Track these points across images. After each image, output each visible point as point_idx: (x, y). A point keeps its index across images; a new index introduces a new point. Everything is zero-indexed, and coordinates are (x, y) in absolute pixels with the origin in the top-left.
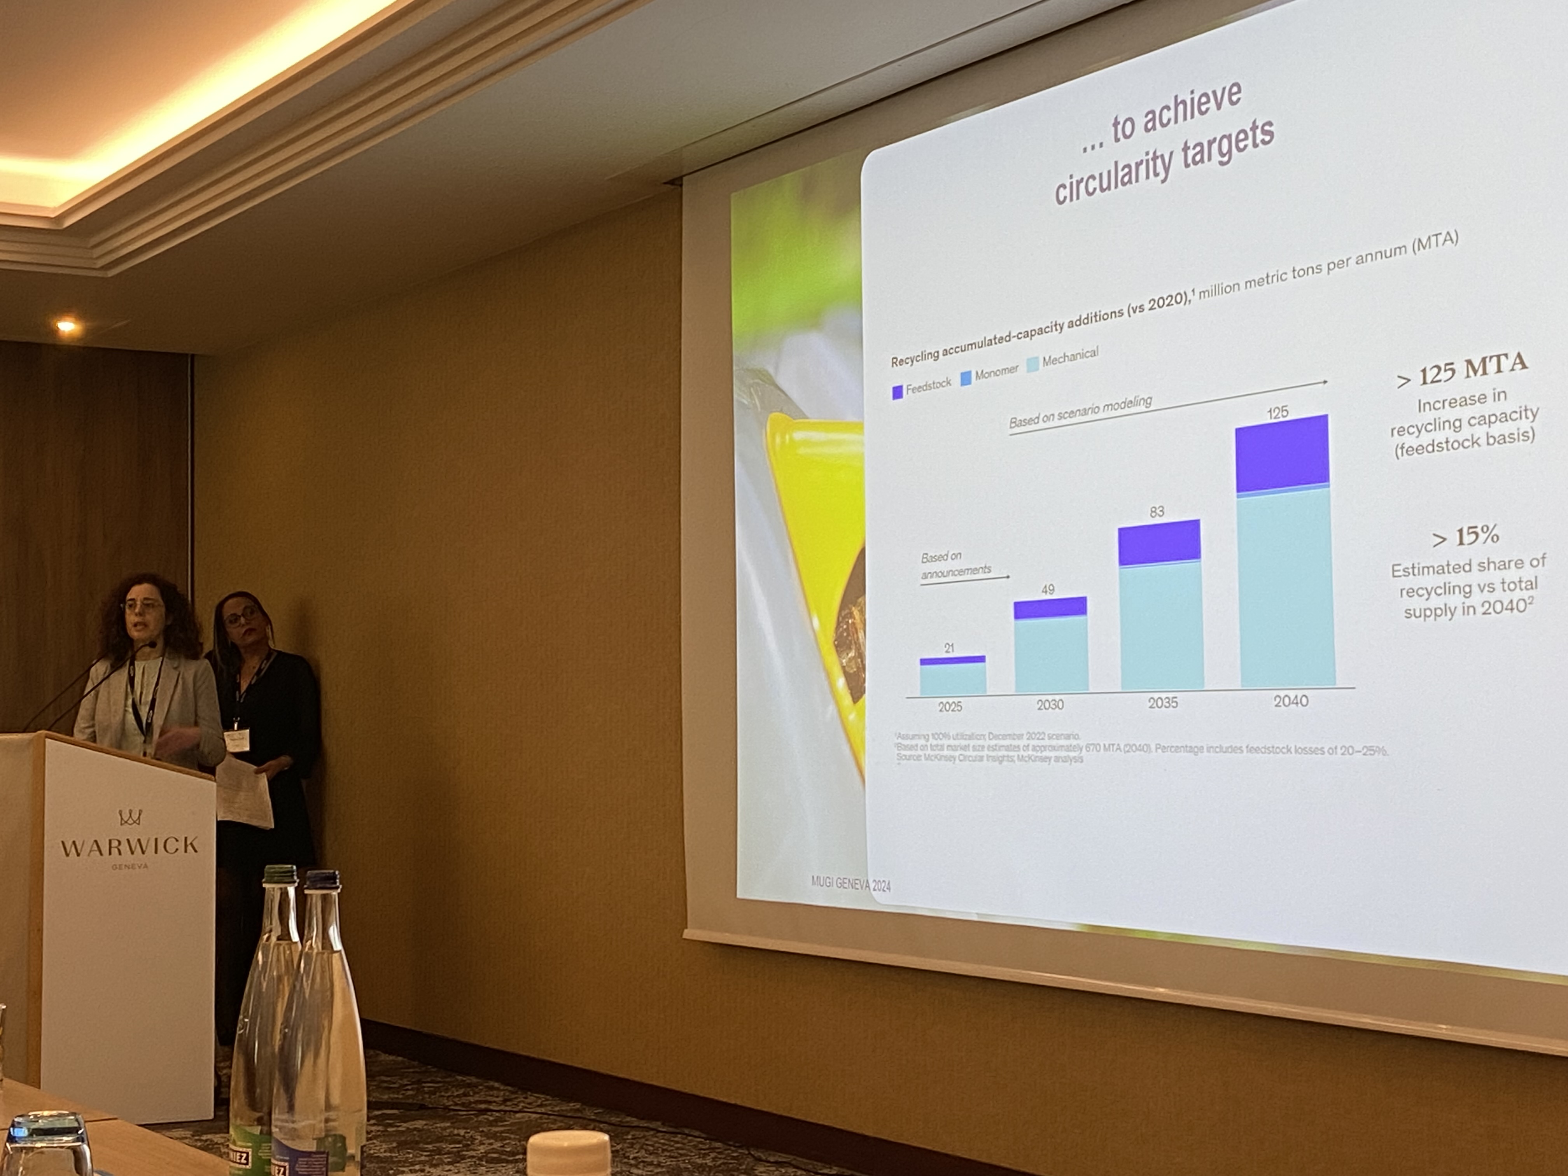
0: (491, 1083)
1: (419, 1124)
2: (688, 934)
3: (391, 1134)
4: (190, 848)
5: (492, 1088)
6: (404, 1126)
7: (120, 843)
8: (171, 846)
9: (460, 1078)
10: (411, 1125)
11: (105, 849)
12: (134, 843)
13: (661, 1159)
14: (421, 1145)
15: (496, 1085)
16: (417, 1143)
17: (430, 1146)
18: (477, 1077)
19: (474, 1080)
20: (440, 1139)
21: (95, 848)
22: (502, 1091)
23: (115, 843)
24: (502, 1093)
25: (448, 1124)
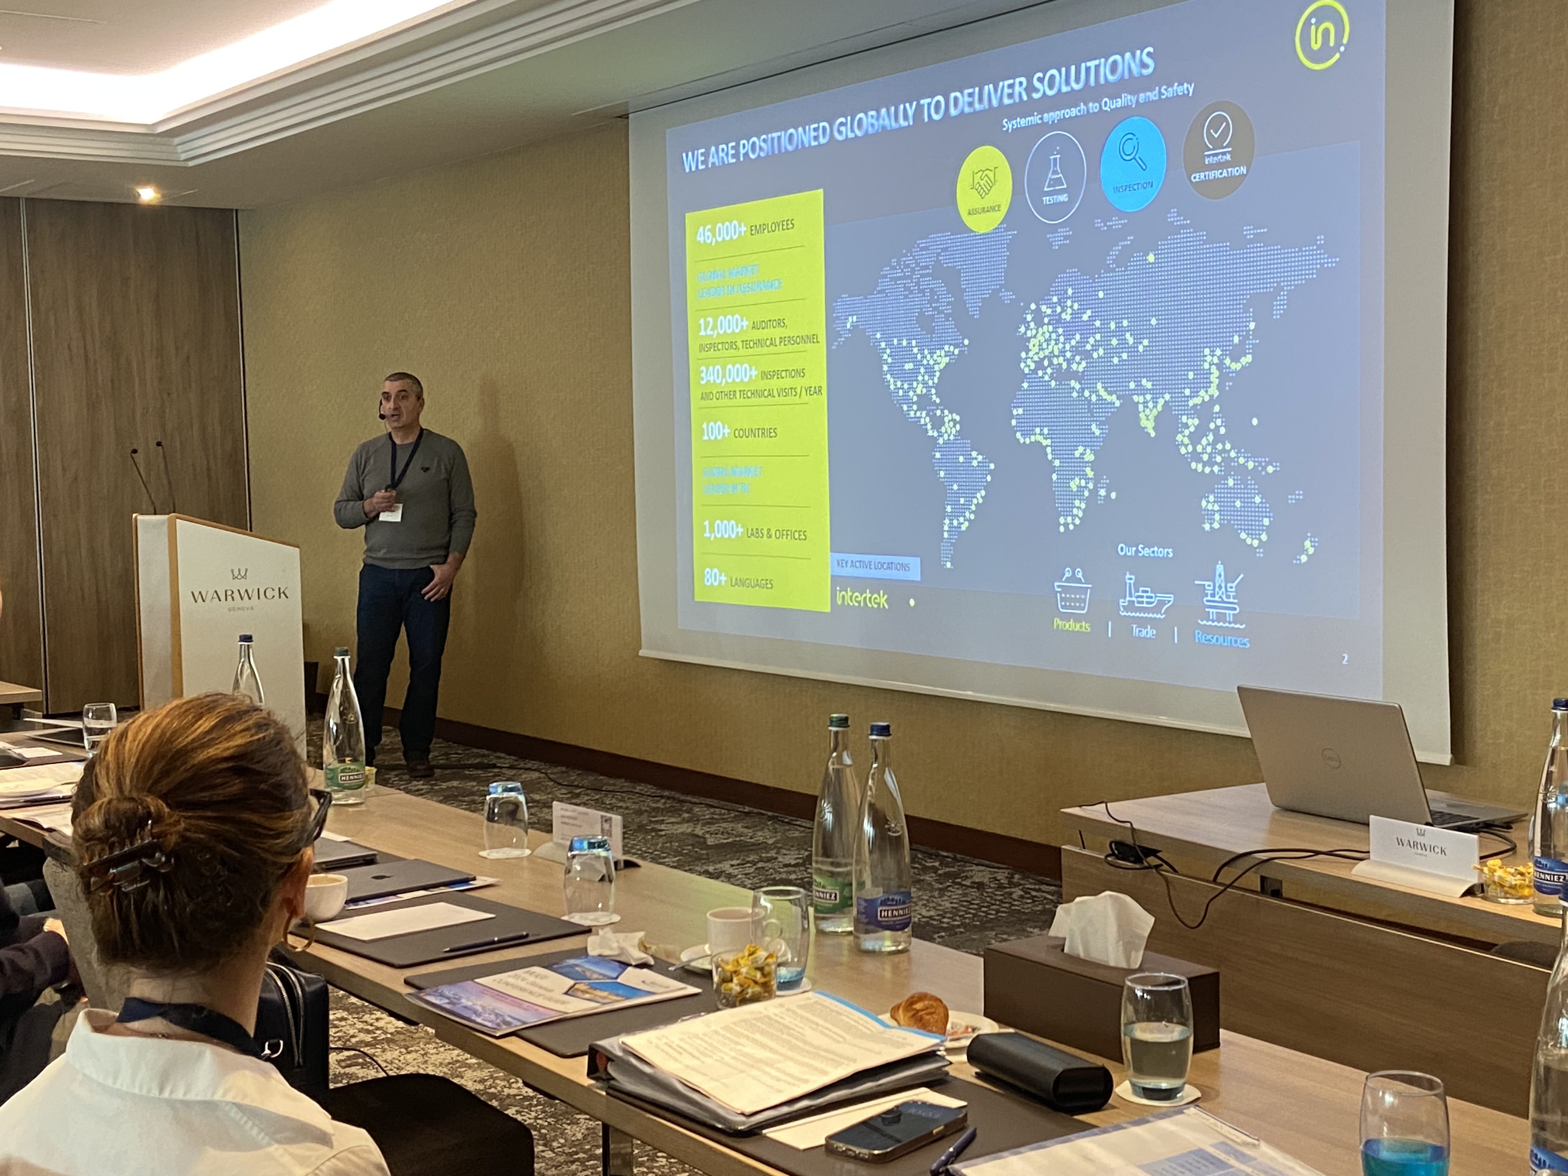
0: (498, 754)
1: (455, 783)
2: (642, 653)
3: (437, 791)
4: (282, 595)
5: (499, 758)
6: (444, 785)
7: (233, 592)
8: (269, 593)
9: (475, 750)
10: (450, 784)
11: (223, 597)
12: (242, 592)
13: (629, 805)
14: (460, 798)
15: (503, 755)
16: (456, 796)
17: (466, 799)
18: (488, 750)
19: (486, 752)
20: (473, 793)
21: (215, 596)
22: (509, 760)
23: (229, 593)
24: (507, 761)
25: (475, 784)
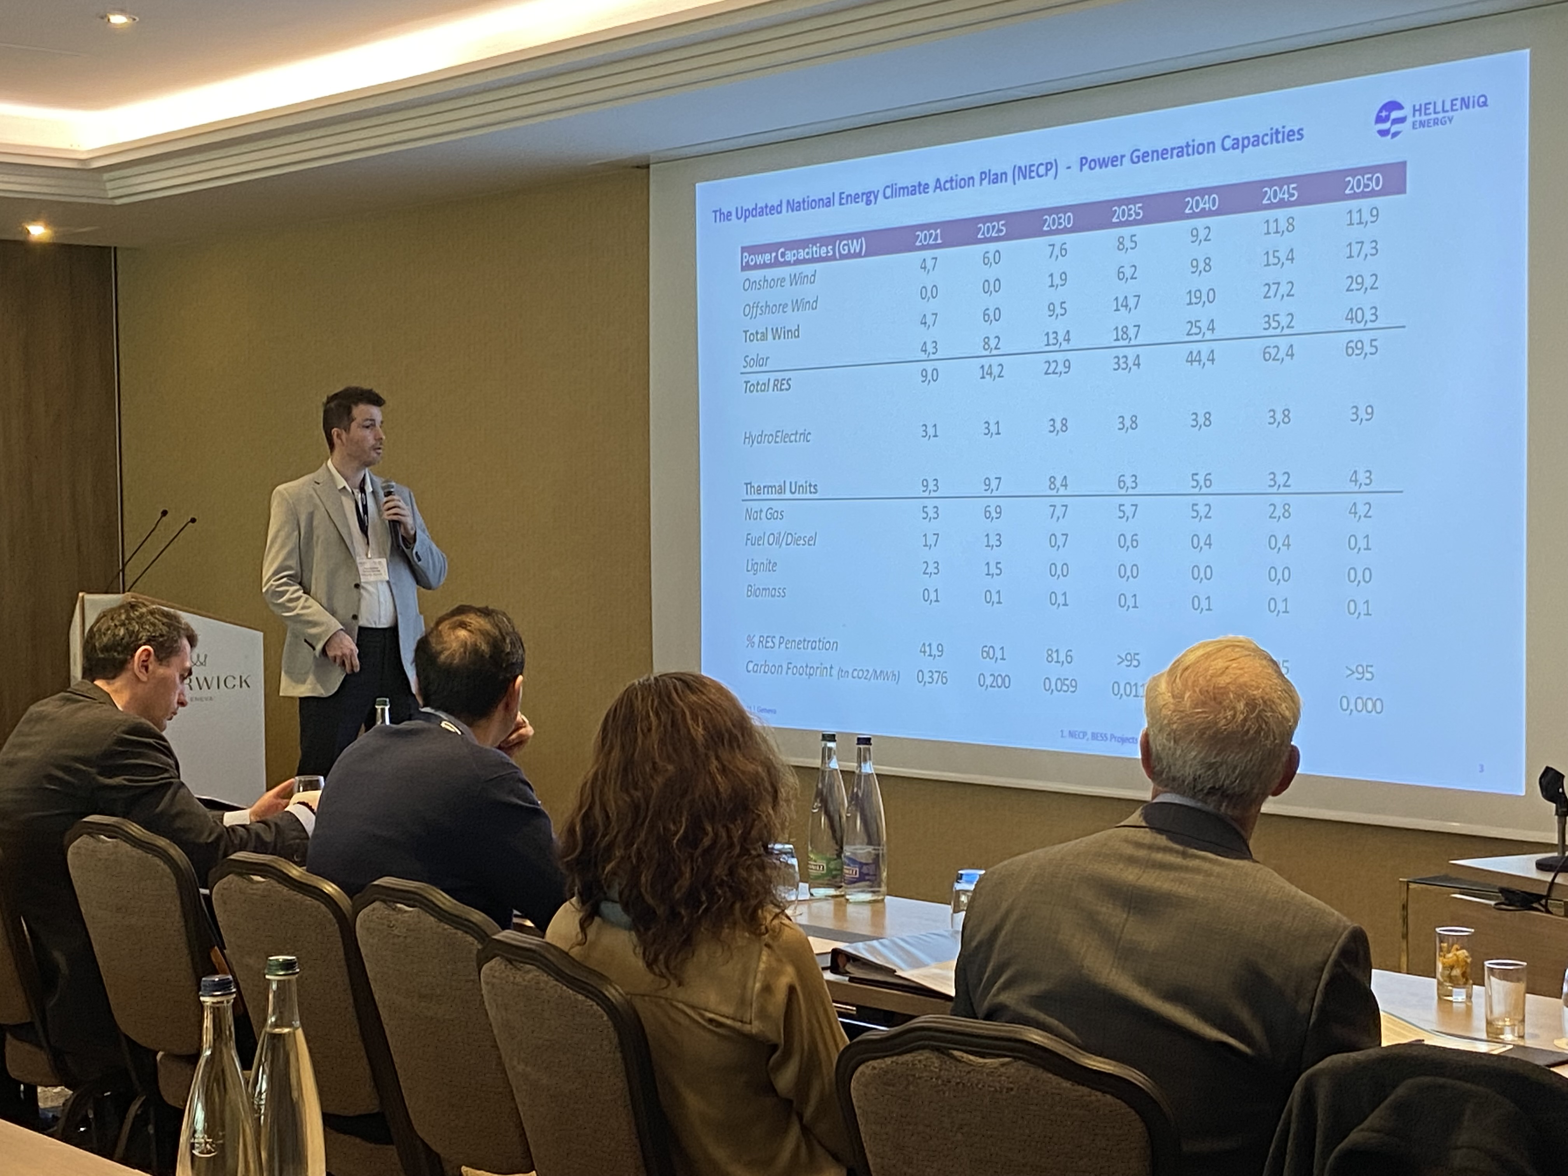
4: (244, 684)
8: (230, 682)
12: (201, 680)
